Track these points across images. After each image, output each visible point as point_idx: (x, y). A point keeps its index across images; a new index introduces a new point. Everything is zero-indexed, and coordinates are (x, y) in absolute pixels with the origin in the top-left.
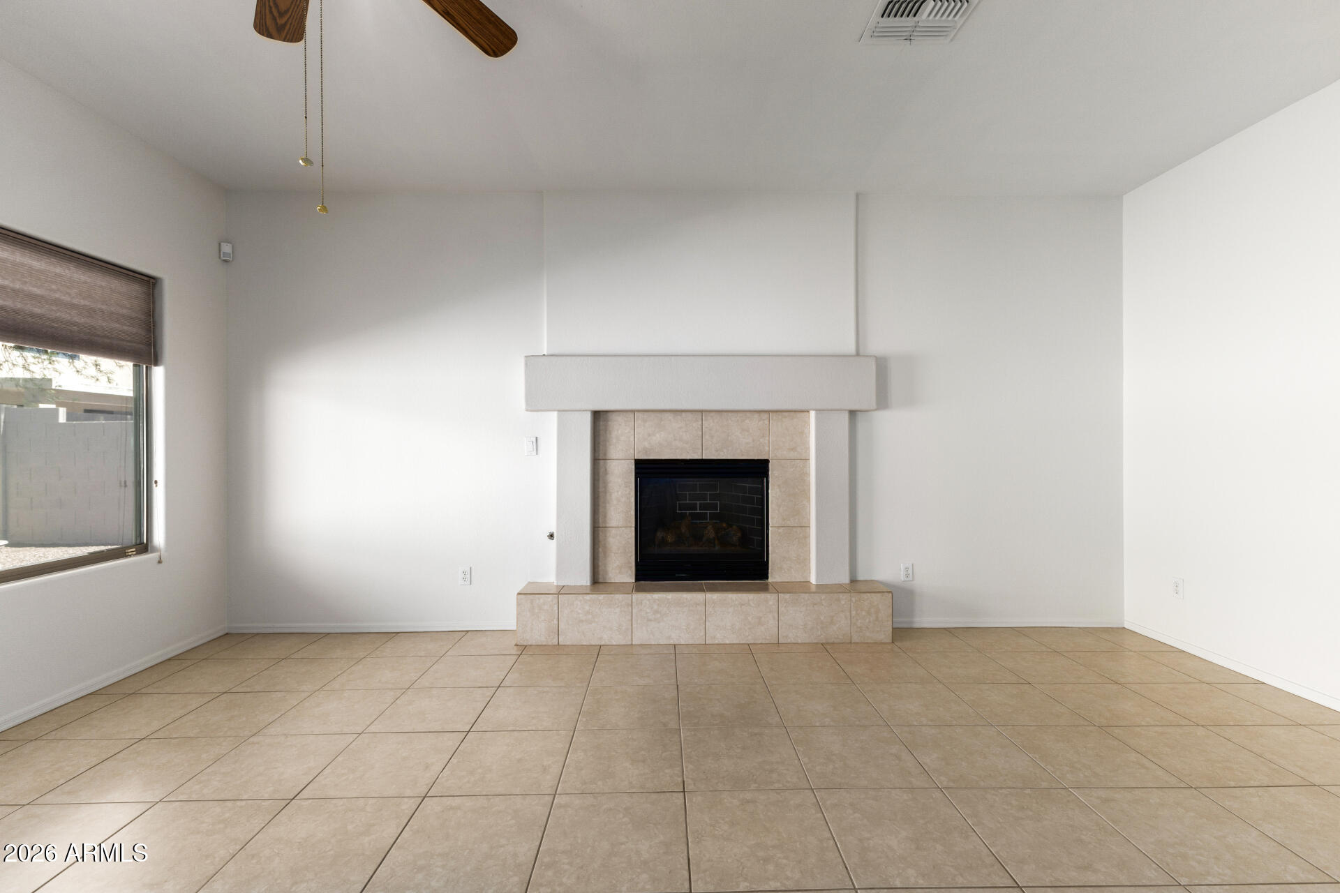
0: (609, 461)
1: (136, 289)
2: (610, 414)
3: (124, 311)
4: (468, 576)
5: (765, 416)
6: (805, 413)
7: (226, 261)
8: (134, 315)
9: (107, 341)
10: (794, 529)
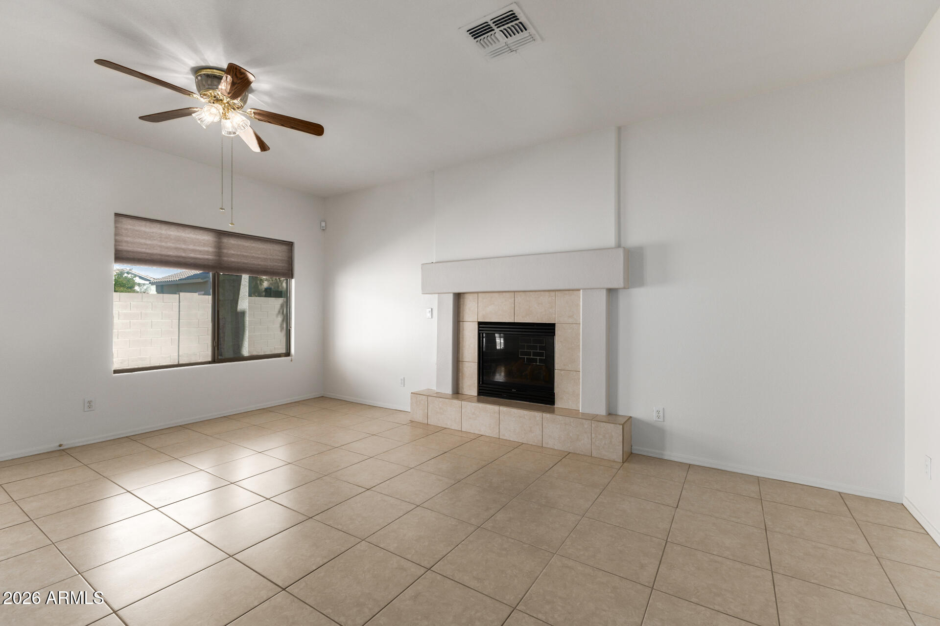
0: (464, 323)
1: (284, 248)
2: (465, 294)
3: (279, 258)
4: (403, 382)
5: (553, 294)
6: (577, 292)
7: (323, 230)
8: (283, 258)
9: (272, 270)
10: (572, 372)
